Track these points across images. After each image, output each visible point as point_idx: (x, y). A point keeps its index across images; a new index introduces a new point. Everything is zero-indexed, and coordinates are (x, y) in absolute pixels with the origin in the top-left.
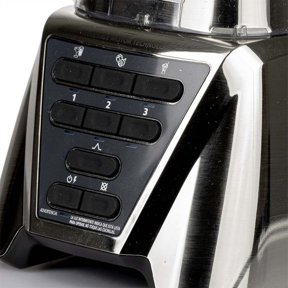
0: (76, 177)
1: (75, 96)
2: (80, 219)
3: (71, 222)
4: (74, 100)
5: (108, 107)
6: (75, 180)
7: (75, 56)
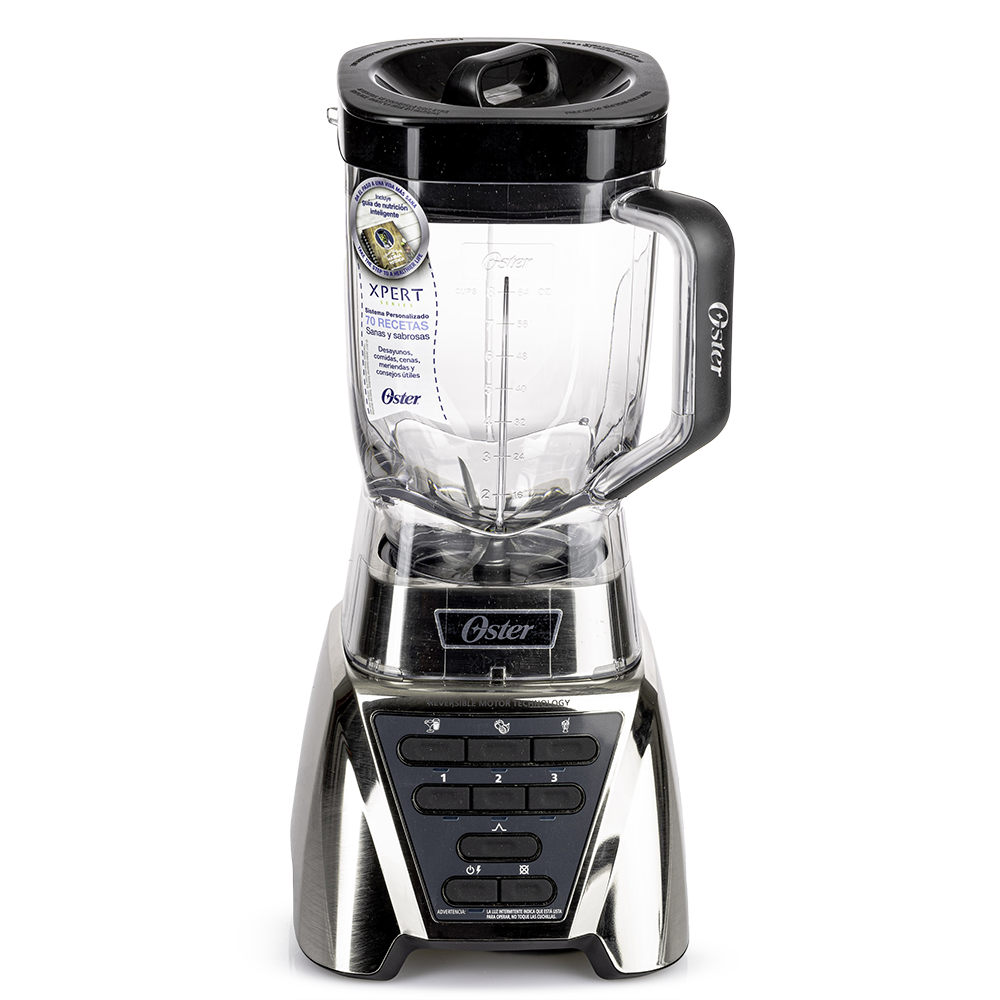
0: (479, 867)
1: (444, 776)
2: (501, 911)
3: (489, 917)
4: (444, 780)
5: (498, 781)
6: (478, 870)
7: (429, 731)
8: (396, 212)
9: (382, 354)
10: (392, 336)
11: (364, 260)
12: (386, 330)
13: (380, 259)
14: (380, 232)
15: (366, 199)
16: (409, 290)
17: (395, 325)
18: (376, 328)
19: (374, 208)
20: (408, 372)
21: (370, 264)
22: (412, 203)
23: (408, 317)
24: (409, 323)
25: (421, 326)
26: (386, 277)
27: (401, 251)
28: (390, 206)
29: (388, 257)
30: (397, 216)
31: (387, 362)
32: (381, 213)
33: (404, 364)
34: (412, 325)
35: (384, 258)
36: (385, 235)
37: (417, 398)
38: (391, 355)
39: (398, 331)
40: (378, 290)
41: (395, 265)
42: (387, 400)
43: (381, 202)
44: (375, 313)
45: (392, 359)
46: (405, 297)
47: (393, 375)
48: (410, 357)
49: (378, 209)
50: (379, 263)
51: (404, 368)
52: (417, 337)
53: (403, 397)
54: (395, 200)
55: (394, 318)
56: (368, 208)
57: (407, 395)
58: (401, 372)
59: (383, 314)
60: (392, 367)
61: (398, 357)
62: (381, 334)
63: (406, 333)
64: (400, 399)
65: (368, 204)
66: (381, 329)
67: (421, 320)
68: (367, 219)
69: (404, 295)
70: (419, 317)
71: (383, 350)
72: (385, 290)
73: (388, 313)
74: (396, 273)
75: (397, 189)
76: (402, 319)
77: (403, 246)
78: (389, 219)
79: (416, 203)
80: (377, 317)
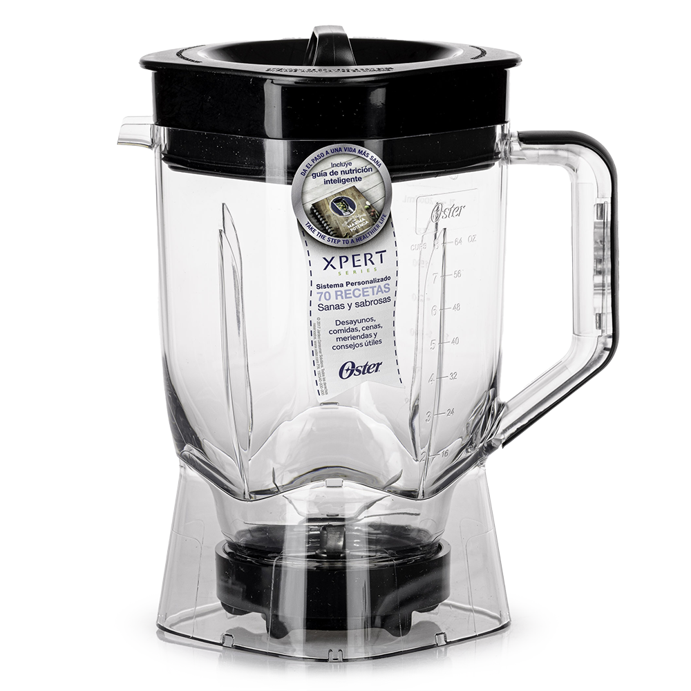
8: (358, 175)
9: (342, 327)
10: (354, 305)
11: (314, 235)
12: (345, 302)
13: (337, 229)
14: (337, 201)
15: (318, 170)
16: (374, 254)
17: (357, 293)
18: (333, 302)
19: (328, 177)
20: (370, 339)
21: (323, 237)
22: (377, 162)
23: (372, 282)
24: (373, 288)
25: (383, 289)
26: (346, 245)
27: (364, 215)
28: (351, 171)
29: (348, 224)
30: (360, 179)
31: (347, 335)
32: (339, 181)
33: (367, 332)
34: (376, 289)
35: (343, 227)
36: (343, 202)
37: (379, 364)
38: (352, 326)
39: (362, 299)
40: (336, 263)
41: (357, 231)
42: (345, 374)
43: (339, 169)
44: (331, 286)
45: (353, 330)
46: (368, 262)
47: (353, 346)
48: (373, 323)
49: (334, 177)
50: (337, 234)
51: (367, 336)
52: (380, 301)
53: (365, 366)
54: (357, 164)
55: (357, 286)
56: (321, 179)
57: (369, 364)
58: (363, 341)
59: (342, 285)
60: (353, 338)
61: (359, 326)
62: (338, 307)
63: (369, 299)
64: (362, 370)
65: (321, 175)
66: (340, 301)
67: (384, 282)
68: (319, 191)
69: (368, 259)
70: (382, 280)
71: (343, 323)
72: (344, 259)
73: (347, 283)
74: (359, 239)
75: (360, 152)
76: (365, 286)
77: (367, 209)
78: (349, 185)
79: (381, 161)
80: (332, 291)
